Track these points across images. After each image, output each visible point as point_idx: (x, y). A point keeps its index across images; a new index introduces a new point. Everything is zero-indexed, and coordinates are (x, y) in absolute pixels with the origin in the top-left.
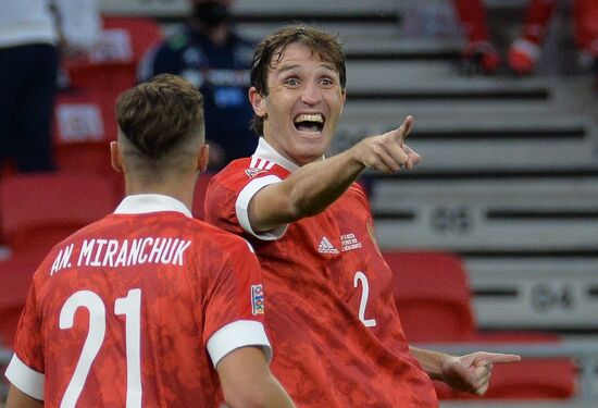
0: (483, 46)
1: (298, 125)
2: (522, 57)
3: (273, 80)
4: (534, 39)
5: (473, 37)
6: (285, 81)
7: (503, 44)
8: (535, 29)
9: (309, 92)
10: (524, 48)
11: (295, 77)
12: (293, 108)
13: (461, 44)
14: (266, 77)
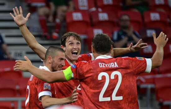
0: (47, 34)
1: (73, 53)
2: (55, 36)
3: (67, 44)
4: (57, 32)
5: (45, 32)
6: (70, 44)
7: (51, 33)
8: (57, 30)
9: (75, 46)
10: (55, 35)
11: (72, 43)
12: (72, 50)
13: (42, 34)
14: (65, 43)
